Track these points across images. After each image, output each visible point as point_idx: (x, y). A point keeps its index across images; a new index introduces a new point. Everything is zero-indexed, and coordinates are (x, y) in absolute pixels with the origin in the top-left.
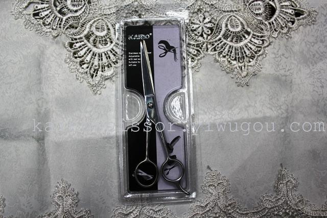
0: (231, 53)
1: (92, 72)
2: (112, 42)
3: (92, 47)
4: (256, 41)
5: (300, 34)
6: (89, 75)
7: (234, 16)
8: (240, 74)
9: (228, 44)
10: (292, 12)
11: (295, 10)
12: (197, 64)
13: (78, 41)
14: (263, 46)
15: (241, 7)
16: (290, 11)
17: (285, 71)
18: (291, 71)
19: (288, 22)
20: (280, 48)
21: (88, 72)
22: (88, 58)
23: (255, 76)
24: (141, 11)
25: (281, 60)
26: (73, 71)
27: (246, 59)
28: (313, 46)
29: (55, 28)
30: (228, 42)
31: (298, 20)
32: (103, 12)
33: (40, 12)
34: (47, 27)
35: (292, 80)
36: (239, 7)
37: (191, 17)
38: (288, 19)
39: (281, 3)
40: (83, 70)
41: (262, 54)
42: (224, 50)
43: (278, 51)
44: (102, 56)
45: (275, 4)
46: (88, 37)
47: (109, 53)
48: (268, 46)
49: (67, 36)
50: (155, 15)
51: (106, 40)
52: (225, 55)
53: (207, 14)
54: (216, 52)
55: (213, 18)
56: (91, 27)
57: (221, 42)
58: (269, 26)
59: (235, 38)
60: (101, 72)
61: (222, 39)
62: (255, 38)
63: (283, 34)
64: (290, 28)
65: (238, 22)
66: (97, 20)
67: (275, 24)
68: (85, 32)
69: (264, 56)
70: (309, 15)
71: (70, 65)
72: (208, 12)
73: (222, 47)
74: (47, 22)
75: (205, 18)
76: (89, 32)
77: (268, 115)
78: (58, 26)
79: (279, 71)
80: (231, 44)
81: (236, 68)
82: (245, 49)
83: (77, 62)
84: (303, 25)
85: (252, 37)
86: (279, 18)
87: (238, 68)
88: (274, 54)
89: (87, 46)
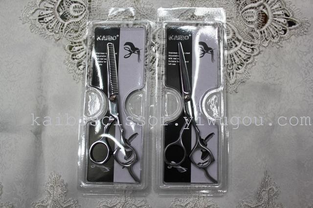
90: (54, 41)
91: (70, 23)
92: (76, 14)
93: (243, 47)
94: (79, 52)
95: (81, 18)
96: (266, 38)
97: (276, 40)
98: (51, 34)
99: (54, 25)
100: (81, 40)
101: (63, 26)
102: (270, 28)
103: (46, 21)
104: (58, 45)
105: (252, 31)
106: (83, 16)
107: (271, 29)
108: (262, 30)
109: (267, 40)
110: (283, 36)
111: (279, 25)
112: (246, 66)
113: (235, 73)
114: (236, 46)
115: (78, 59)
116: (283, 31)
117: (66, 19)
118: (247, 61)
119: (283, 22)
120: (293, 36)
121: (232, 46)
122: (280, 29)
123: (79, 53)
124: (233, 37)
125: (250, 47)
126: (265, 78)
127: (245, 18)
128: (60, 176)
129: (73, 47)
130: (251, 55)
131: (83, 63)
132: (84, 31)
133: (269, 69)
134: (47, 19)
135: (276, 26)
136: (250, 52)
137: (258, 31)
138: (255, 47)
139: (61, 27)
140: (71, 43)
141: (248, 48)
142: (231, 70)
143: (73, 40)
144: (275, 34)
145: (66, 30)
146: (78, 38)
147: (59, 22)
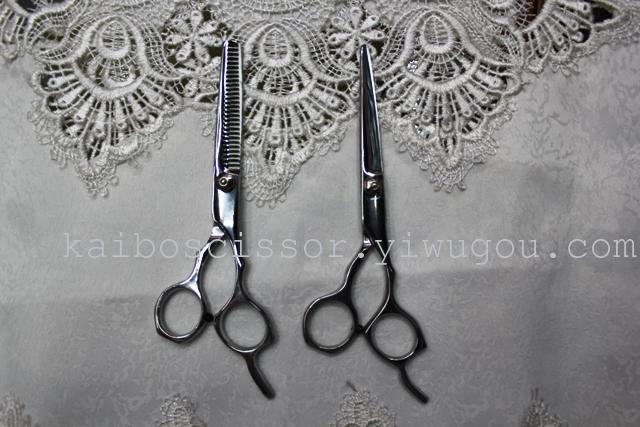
0: (423, 107)
1: (89, 145)
2: (138, 74)
3: (92, 86)
4: (487, 79)
5: (601, 66)
6: (82, 152)
7: (437, 14)
8: (441, 160)
9: (416, 84)
10: (585, 8)
11: (592, 3)
12: (337, 131)
13: (61, 71)
16: (579, 6)
17: (558, 158)
18: (573, 158)
19: (573, 33)
20: (547, 100)
21: (80, 146)
22: (82, 113)
23: (480, 167)
25: (548, 129)
26: (45, 141)
27: (459, 122)
28: (633, 96)
29: (9, 39)
30: (416, 79)
31: (599, 30)
32: (123, 1)
35: (573, 180)
37: (332, 13)
38: (574, 26)
40: (67, 139)
42: (406, 97)
43: (542, 107)
44: (113, 109)
46: (83, 62)
47: (131, 99)
48: (516, 93)
49: (35, 59)
50: (245, 8)
51: (124, 69)
52: (407, 110)
53: (369, 6)
54: (385, 104)
55: (384, 17)
56: (92, 37)
57: (399, 79)
58: (522, 43)
59: (435, 67)
60: (109, 146)
61: (404, 70)
62: (485, 71)
63: (556, 63)
64: (576, 50)
65: (447, 28)
66: (108, 21)
67: (538, 39)
68: (79, 52)
69: (507, 117)
70: (625, 19)
71: (39, 126)
72: (374, 1)
73: (402, 92)
75: (364, 18)
76: (87, 51)
78: (17, 35)
79: (541, 156)
80: (424, 83)
81: (434, 146)
82: (460, 98)
83: (55, 120)
84: (609, 44)
85: (479, 68)
86: (551, 24)
87: (438, 146)
88: (533, 113)
89: (80, 84)
90: (3, 61)
91: (43, 17)
93: (480, 74)
94: (66, 89)
96: (537, 52)
97: (563, 56)
100: (70, 59)
101: (25, 24)
102: (548, 25)
104: (14, 74)
105: (503, 33)
107: (551, 29)
108: (527, 30)
109: (540, 57)
110: (580, 45)
111: (571, 18)
112: (488, 123)
113: (459, 140)
114: (463, 71)
115: (64, 108)
116: (581, 34)
117: (35, 7)
118: (490, 109)
119: (581, 9)
120: (606, 46)
121: (453, 70)
122: (575, 29)
123: (66, 92)
124: (454, 49)
125: (497, 73)
126: (534, 152)
128: (23, 407)
129: (51, 76)
130: (499, 96)
131: (75, 117)
132: (79, 35)
133: (544, 130)
135: (564, 21)
136: (497, 85)
137: (518, 33)
138: (510, 74)
139: (20, 26)
140: (44, 66)
141: (493, 75)
142: (450, 131)
143: (51, 62)
144: (560, 40)
145: (32, 35)
146: (64, 56)
147: (13, 15)
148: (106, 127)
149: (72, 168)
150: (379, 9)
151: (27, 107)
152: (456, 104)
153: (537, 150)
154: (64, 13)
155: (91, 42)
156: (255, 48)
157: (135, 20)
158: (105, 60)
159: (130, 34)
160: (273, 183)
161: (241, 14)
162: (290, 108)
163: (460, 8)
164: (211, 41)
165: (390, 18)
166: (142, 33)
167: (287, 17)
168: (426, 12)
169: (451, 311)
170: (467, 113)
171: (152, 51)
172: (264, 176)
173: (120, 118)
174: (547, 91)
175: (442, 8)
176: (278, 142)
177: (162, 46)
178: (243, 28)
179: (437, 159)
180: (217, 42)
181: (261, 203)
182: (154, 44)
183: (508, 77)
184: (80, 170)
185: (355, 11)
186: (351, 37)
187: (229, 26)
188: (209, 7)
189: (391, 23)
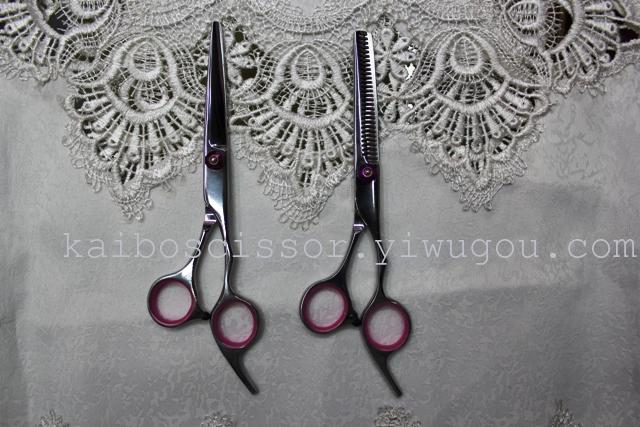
0: (453, 129)
1: (123, 167)
2: (171, 95)
3: (125, 108)
4: (516, 100)
5: (626, 85)
6: (116, 175)
7: (468, 35)
8: (471, 181)
9: (447, 106)
10: (612, 29)
11: (620, 23)
13: (94, 93)
14: (532, 114)
15: (487, 13)
16: (606, 26)
17: (583, 177)
18: (599, 177)
19: (600, 53)
20: (573, 121)
21: (114, 170)
22: (116, 136)
23: (509, 188)
24: (243, 19)
25: (573, 150)
26: (79, 165)
27: (490, 144)
29: (41, 60)
30: (447, 101)
31: (624, 49)
32: (154, 21)
33: (7, 21)
34: (23, 56)
35: (598, 199)
36: (481, 12)
38: (601, 46)
39: (588, 4)
40: (102, 163)
41: (528, 135)
42: (437, 119)
43: (568, 128)
44: (146, 132)
45: (572, 7)
46: (115, 84)
47: (164, 121)
48: (543, 114)
49: (68, 82)
50: (276, 28)
51: (156, 90)
52: (438, 132)
53: (401, 28)
54: (416, 126)
55: (415, 38)
56: (123, 58)
57: (430, 101)
58: (551, 64)
59: (467, 90)
60: (143, 170)
61: (435, 92)
62: (514, 93)
63: (584, 83)
64: (603, 69)
65: (477, 50)
66: (139, 42)
67: (566, 59)
68: (111, 74)
69: (534, 139)
71: (74, 151)
72: (405, 22)
73: (432, 114)
74: (24, 45)
75: (395, 39)
76: (118, 72)
77: (533, 282)
78: (49, 57)
79: (567, 177)
80: (455, 105)
81: (465, 168)
82: (489, 119)
83: (89, 145)
84: (634, 64)
85: (507, 90)
86: (579, 44)
87: (469, 167)
88: (559, 134)
89: (113, 107)
90: (35, 84)
91: (74, 38)
92: (87, 14)
93: (509, 96)
94: (100, 112)
95: (100, 23)
96: (566, 72)
97: (590, 76)
98: (27, 65)
99: (33, 44)
100: (102, 81)
101: (57, 46)
102: (576, 46)
103: (10, 32)
104: (45, 97)
105: (532, 55)
106: (106, 17)
107: (579, 50)
108: (556, 51)
109: (569, 77)
110: (606, 65)
111: (598, 38)
112: (516, 144)
113: (488, 160)
114: (493, 92)
115: (100, 132)
116: (608, 55)
117: (65, 27)
118: (518, 131)
119: (609, 30)
120: (632, 66)
122: (602, 50)
123: (100, 116)
124: (485, 72)
125: (526, 94)
126: (560, 172)
127: (514, 21)
129: (85, 100)
130: (528, 117)
131: (109, 141)
132: (110, 56)
133: (570, 150)
134: (12, 25)
135: (592, 42)
136: (525, 107)
137: (546, 54)
138: (538, 95)
139: (51, 48)
140: (77, 90)
141: (522, 96)
142: (479, 153)
143: (84, 84)
144: (588, 60)
145: (65, 58)
146: (96, 78)
147: (44, 36)
148: (140, 150)
149: (106, 192)
150: (410, 31)
151: (62, 132)
152: (486, 125)
153: (563, 171)
154: (94, 34)
155: (122, 63)
156: (287, 70)
157: (167, 41)
158: (136, 82)
159: (162, 55)
160: (307, 205)
161: (272, 35)
162: (323, 131)
163: (490, 30)
164: (244, 62)
165: (421, 40)
166: (174, 54)
167: (319, 38)
168: (456, 33)
169: (481, 328)
170: (496, 134)
171: (184, 72)
172: (297, 198)
173: (154, 141)
174: (573, 112)
175: (472, 29)
176: (311, 164)
177: (194, 67)
178: (275, 49)
179: (467, 179)
180: (249, 64)
181: (295, 226)
182: (186, 65)
183: (536, 98)
184: (115, 194)
185: (386, 33)
186: (382, 59)
187: (261, 47)
188: (241, 27)
189: (422, 44)
